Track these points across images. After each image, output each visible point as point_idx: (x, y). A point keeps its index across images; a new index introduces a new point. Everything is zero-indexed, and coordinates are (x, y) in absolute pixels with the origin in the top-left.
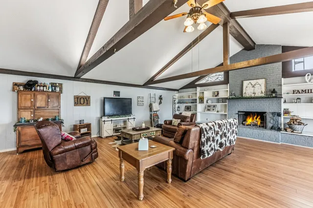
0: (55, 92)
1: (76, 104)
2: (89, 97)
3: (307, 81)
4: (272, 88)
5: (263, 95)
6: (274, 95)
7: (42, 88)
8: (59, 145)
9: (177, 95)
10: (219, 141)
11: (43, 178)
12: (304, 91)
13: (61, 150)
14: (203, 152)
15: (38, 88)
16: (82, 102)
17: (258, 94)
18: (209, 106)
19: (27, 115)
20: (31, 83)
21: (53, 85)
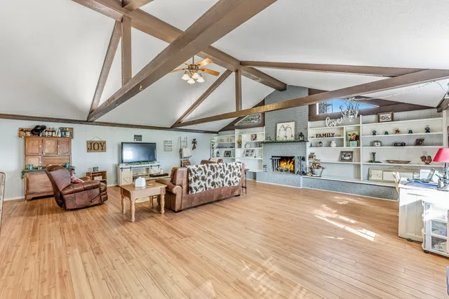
0: (66, 137)
1: (89, 150)
2: (105, 143)
3: (327, 124)
4: (299, 131)
5: (293, 139)
6: (301, 139)
7: (50, 134)
8: (68, 186)
9: (216, 138)
10: (212, 181)
11: (54, 215)
12: (325, 135)
13: (71, 190)
14: (191, 188)
15: (47, 133)
16: (96, 148)
17: (289, 138)
18: (247, 151)
19: (35, 162)
20: (39, 128)
21: (63, 130)
